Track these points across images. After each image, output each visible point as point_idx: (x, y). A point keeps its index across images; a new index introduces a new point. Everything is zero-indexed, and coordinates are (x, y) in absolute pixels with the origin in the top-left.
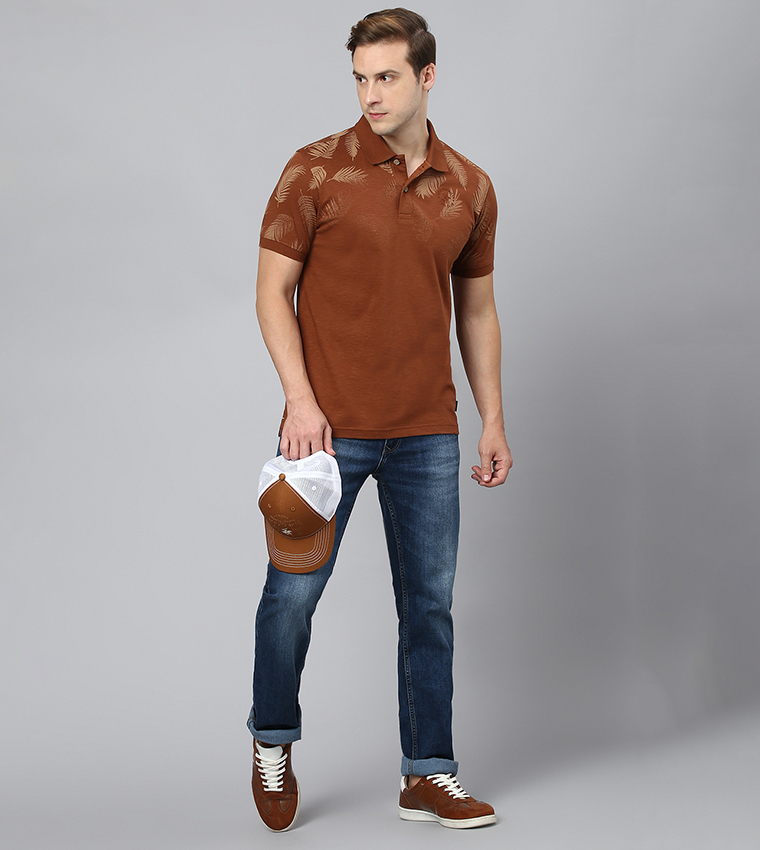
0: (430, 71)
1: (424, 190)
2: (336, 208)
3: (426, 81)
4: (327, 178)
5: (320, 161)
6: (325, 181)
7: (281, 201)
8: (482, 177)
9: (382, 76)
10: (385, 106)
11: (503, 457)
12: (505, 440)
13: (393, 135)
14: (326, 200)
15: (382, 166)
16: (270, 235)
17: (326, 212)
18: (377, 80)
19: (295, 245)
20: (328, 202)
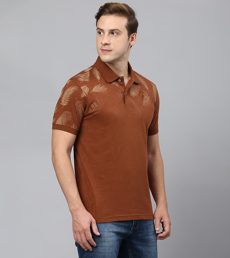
0: (134, 36)
1: (134, 93)
2: (96, 106)
3: (131, 41)
4: (89, 91)
5: (84, 83)
6: (89, 93)
7: (65, 105)
8: (153, 85)
9: (112, 32)
10: (111, 47)
11: (166, 220)
12: (167, 211)
13: (112, 63)
14: (91, 102)
15: (114, 83)
16: (59, 122)
17: (91, 108)
18: (109, 33)
19: (74, 127)
20: (92, 103)
